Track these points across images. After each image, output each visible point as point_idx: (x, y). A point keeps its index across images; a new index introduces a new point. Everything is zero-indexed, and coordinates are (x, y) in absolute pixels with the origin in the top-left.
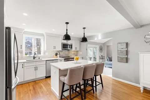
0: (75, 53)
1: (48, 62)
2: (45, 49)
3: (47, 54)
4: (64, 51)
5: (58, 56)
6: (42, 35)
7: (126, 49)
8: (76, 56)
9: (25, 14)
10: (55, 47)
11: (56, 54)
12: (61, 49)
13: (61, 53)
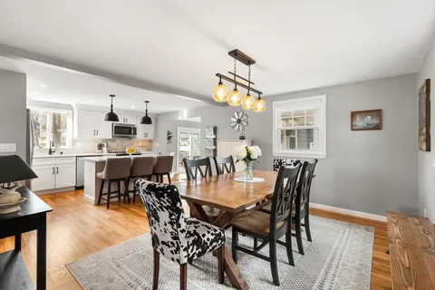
0: (145, 144)
1: (80, 159)
2: (76, 135)
3: (79, 145)
4: (119, 141)
5: (105, 149)
6: (69, 107)
7: (214, 136)
8: (147, 150)
9: (43, 86)
10: (96, 132)
11: (100, 147)
12: (110, 137)
13: (113, 145)
